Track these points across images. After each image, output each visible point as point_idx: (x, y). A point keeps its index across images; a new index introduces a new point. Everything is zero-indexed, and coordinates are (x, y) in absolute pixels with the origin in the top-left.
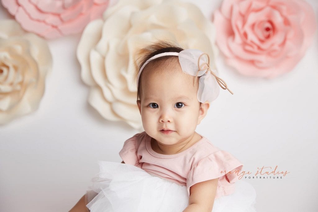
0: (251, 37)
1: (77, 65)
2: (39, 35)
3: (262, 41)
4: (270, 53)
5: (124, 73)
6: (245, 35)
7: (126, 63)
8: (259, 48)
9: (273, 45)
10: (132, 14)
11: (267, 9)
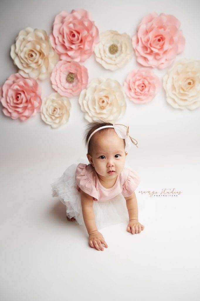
0: (137, 90)
1: (79, 106)
2: (66, 97)
3: (141, 91)
4: (145, 95)
5: (94, 107)
6: (135, 89)
7: (95, 104)
9: (145, 92)
10: (96, 86)
11: (142, 79)
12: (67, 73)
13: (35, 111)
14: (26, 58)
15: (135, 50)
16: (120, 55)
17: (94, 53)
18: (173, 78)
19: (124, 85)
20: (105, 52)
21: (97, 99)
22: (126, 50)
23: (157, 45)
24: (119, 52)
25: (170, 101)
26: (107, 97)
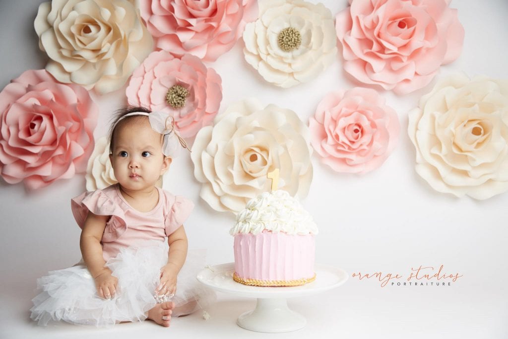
0: (342, 138)
1: (191, 164)
3: (353, 142)
4: (360, 152)
5: (230, 170)
6: (337, 137)
7: (232, 163)
8: (349, 148)
9: (361, 145)
10: (238, 119)
11: (355, 114)
12: (169, 85)
13: (72, 168)
14: (72, 36)
15: (341, 45)
16: (303, 53)
17: (242, 43)
18: (433, 118)
19: (308, 124)
20: (267, 42)
21: (238, 149)
22: (321, 43)
23: (397, 35)
24: (301, 47)
25: (424, 173)
26: (262, 149)
